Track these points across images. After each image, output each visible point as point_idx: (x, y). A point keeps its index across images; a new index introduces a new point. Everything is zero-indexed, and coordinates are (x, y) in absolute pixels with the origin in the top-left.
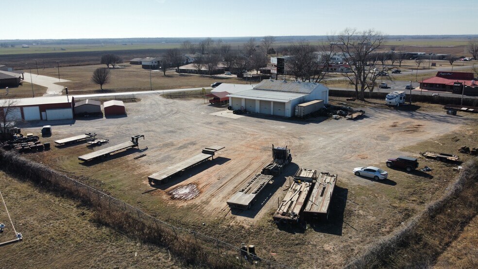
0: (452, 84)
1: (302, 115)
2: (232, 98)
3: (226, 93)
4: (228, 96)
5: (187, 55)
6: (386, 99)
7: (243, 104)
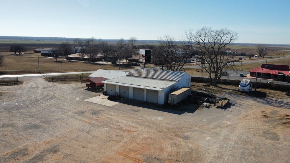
0: (277, 74)
1: (175, 103)
2: (107, 84)
3: (102, 79)
4: (103, 82)
5: (76, 47)
6: (240, 86)
7: (117, 90)
